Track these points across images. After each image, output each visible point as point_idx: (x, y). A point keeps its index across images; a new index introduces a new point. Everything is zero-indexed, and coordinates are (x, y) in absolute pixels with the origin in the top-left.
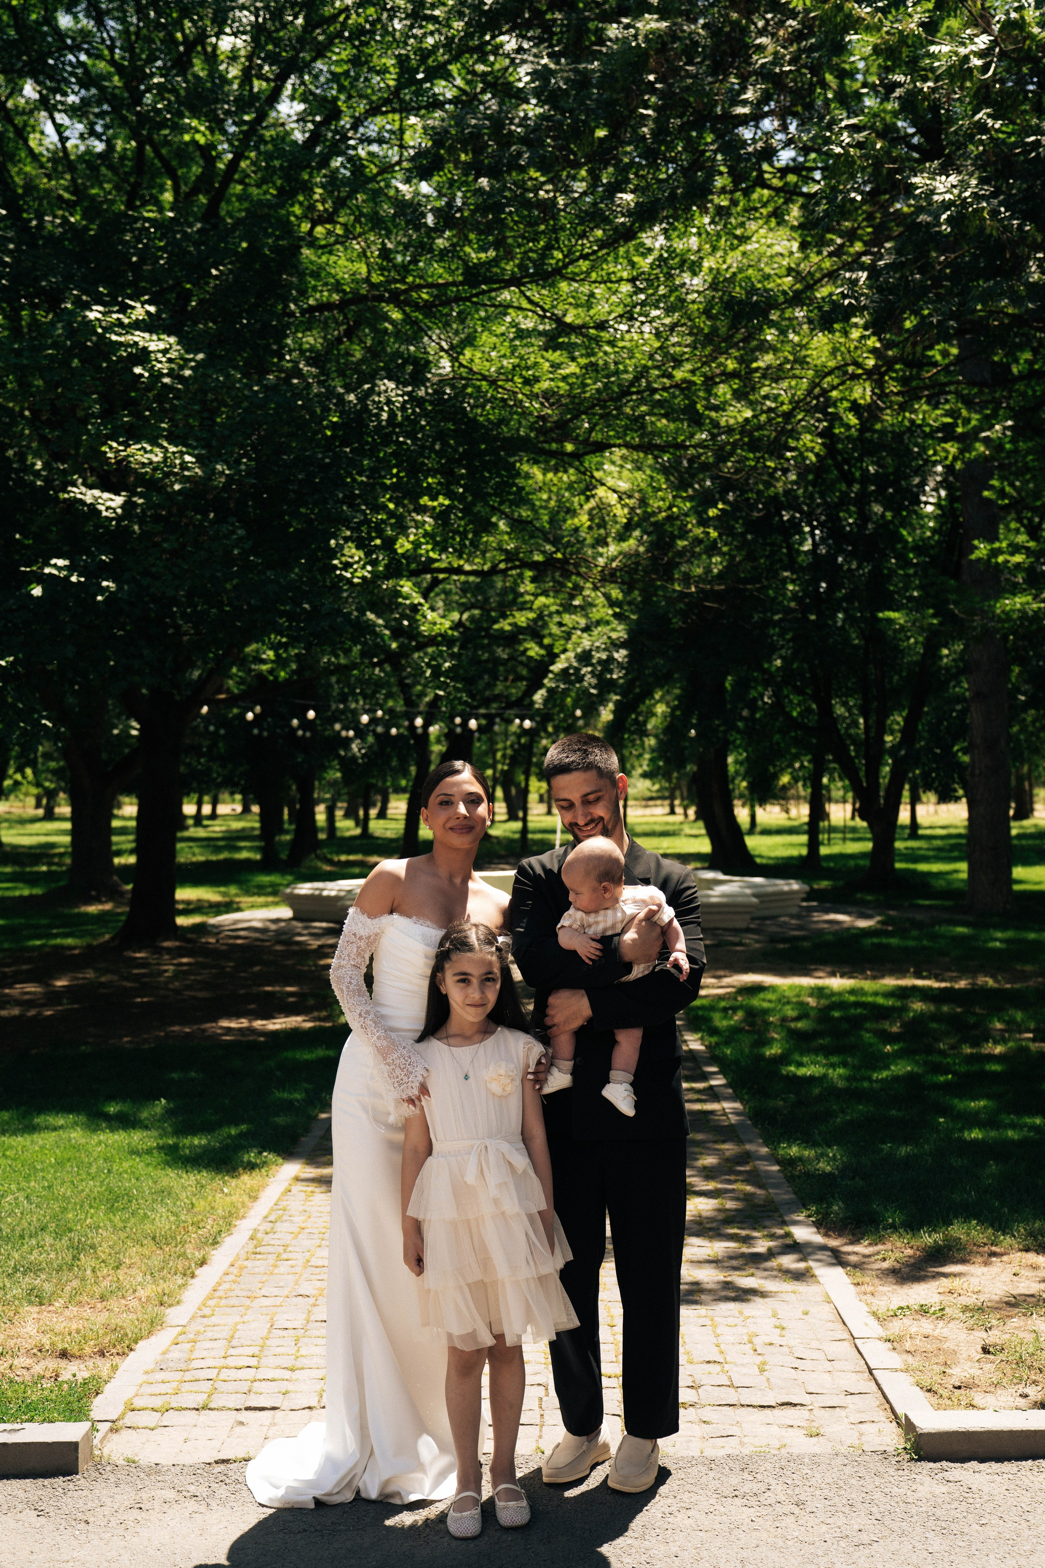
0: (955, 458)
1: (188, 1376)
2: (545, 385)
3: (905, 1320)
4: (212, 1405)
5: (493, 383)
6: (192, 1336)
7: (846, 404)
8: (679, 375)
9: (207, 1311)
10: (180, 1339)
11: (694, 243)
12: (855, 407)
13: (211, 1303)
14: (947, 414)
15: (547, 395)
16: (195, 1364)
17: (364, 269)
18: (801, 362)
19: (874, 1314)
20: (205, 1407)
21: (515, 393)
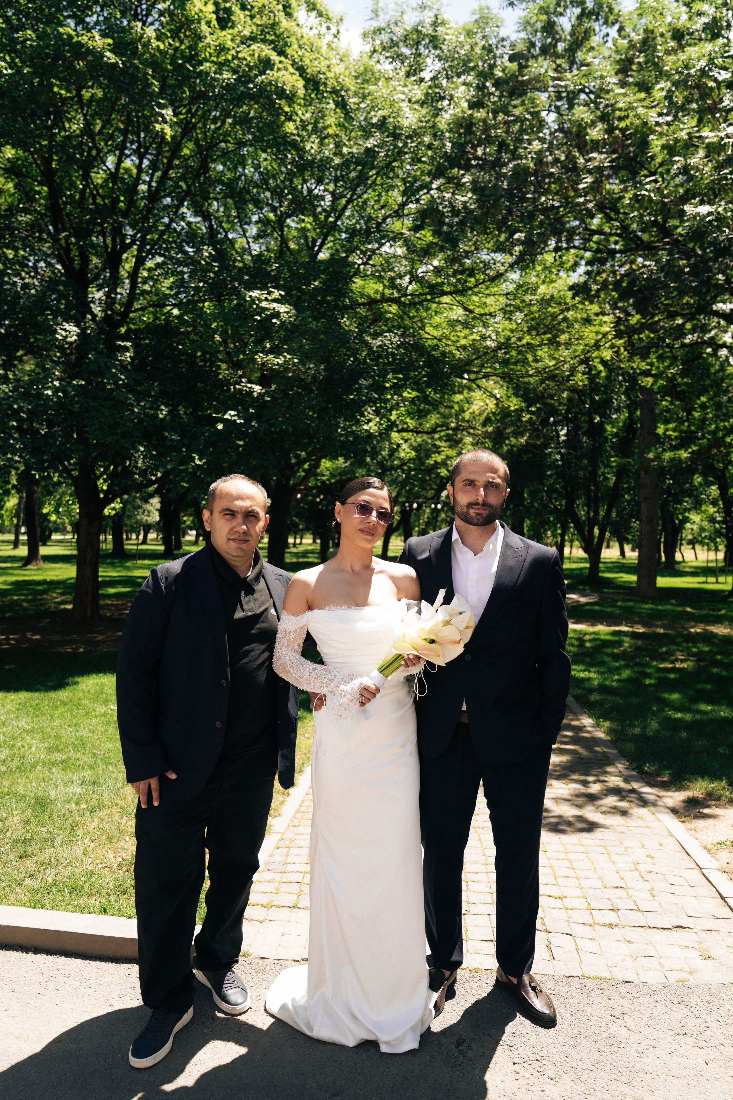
0: (652, 384)
1: (285, 878)
2: (463, 342)
3: (724, 853)
4: (299, 906)
5: (440, 340)
6: (287, 842)
7: (598, 360)
8: (524, 342)
9: (296, 823)
10: (281, 844)
11: (534, 279)
12: (603, 362)
13: (299, 816)
14: (648, 364)
15: (464, 347)
16: (290, 868)
17: (381, 288)
18: (581, 338)
19: (705, 848)
20: (295, 907)
21: (449, 345)
